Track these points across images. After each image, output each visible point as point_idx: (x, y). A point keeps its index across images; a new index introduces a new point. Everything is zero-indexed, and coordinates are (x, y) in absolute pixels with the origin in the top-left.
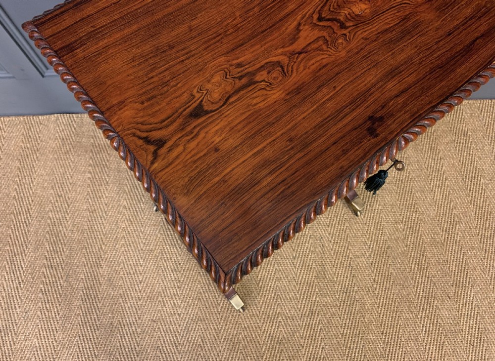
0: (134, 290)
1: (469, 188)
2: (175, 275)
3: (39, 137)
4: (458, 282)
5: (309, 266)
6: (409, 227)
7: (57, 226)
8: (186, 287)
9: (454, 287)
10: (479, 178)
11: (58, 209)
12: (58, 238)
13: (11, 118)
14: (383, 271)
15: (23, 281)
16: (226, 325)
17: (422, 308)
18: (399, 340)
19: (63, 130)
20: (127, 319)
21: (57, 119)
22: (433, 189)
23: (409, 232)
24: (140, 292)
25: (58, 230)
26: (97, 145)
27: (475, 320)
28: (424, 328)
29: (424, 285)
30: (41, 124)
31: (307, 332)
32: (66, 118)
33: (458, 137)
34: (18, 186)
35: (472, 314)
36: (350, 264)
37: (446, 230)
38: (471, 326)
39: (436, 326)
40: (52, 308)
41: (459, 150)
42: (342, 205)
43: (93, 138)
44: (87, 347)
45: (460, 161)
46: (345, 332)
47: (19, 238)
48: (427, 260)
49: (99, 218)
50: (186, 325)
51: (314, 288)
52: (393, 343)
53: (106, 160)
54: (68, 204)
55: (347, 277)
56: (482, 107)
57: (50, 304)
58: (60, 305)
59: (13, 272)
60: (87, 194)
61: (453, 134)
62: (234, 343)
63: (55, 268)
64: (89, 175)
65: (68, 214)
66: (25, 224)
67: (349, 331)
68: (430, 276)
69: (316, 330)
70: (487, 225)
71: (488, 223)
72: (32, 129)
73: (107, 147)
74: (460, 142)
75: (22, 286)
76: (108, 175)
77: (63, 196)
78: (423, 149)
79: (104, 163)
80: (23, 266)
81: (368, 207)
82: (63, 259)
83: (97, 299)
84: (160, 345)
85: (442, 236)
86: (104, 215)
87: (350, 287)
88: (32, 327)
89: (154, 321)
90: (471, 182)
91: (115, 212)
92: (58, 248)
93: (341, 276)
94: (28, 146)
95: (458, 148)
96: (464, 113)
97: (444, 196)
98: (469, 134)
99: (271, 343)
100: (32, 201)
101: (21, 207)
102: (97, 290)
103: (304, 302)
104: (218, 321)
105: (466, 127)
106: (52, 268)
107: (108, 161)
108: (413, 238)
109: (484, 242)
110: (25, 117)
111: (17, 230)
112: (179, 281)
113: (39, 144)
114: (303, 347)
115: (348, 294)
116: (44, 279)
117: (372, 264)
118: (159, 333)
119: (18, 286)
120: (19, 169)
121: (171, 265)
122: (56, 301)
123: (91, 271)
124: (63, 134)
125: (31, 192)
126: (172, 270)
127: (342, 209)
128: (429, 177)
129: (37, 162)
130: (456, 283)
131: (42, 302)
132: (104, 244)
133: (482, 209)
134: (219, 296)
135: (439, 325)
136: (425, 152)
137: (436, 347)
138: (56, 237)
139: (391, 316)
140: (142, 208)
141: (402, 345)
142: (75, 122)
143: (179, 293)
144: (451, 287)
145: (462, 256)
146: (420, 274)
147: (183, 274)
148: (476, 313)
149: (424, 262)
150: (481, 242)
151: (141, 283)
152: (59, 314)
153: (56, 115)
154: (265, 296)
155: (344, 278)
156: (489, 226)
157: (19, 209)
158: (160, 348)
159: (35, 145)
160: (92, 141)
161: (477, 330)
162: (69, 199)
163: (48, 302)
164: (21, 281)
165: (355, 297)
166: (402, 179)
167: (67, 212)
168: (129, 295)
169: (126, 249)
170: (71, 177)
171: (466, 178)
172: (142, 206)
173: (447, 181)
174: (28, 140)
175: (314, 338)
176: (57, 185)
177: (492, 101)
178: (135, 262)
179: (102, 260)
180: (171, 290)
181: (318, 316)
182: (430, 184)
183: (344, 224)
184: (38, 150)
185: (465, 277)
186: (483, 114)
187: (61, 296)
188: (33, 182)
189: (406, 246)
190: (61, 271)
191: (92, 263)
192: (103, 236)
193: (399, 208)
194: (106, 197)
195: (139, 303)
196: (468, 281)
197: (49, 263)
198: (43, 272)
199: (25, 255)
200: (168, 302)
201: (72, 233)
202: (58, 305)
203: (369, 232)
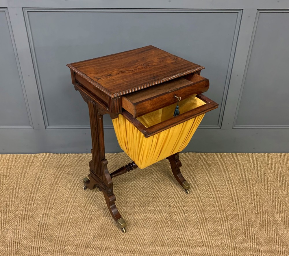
0: (67, 222)
1: (245, 185)
2: (90, 216)
3: (33, 161)
4: (244, 223)
5: (162, 214)
6: (216, 199)
7: (33, 194)
8: (95, 221)
9: (242, 225)
10: (250, 181)
11: (35, 188)
12: (32, 199)
13: (21, 155)
14: (202, 218)
15: (9, 216)
16: (115, 239)
17: (225, 234)
18: (213, 249)
19: (45, 159)
20: (61, 235)
21: (44, 155)
22: (227, 185)
23: (216, 202)
24: (70, 223)
25: (33, 196)
26: (60, 165)
27: (255, 241)
28: (227, 244)
29: (225, 224)
30: (35, 157)
31: (160, 244)
32: (47, 155)
33: (238, 166)
34: (18, 179)
35: (254, 238)
36: (185, 214)
37: (235, 201)
38: (254, 243)
39: (234, 243)
40: (21, 229)
41: (239, 171)
42: (180, 190)
43: (58, 162)
44: (36, 247)
45: (240, 175)
46: (182, 244)
47: (12, 199)
48: (226, 214)
49: (55, 192)
50: (93, 238)
51: (165, 224)
52: (209, 250)
53: (63, 170)
54: (40, 186)
55: (183, 220)
56: (249, 156)
57: (21, 227)
58: (26, 227)
59: (5, 213)
60: (51, 183)
61: (235, 165)
62: (119, 247)
63: (27, 211)
64: (54, 176)
65: (39, 190)
66: (16, 194)
67: (184, 244)
68: (228, 221)
69: (165, 243)
70: (257, 200)
71: (257, 199)
72: (30, 159)
73: (65, 166)
74: (239, 168)
75: (8, 218)
76: (63, 176)
77: (39, 183)
78: (220, 170)
79: (62, 171)
80: (11, 210)
81: (194, 191)
82: (32, 208)
83: (46, 225)
84: (77, 247)
85: (233, 204)
86: (58, 191)
87: (184, 224)
88: (8, 237)
89: (75, 236)
90: (247, 183)
91: (63, 190)
92: (31, 203)
93: (179, 219)
94: (27, 164)
95: (238, 170)
96: (240, 158)
97: (233, 188)
98: (243, 165)
99: (139, 248)
100: (23, 184)
101: (16, 186)
102: (47, 221)
103: (159, 230)
104: (111, 237)
105: (241, 162)
106: (26, 211)
107: (64, 170)
108: (218, 204)
109: (256, 207)
110: (28, 154)
111: (12, 196)
112: (92, 219)
113: (32, 164)
114: (158, 250)
115: (183, 227)
116: (20, 216)
117: (196, 215)
118: (77, 242)
119: (6, 218)
120: (20, 172)
121: (89, 212)
122: (24, 225)
123: (46, 213)
124: (44, 160)
125: (23, 181)
126: (89, 214)
127: (180, 192)
128: (224, 180)
129: (29, 170)
130: (243, 224)
131: (17, 226)
132: (55, 202)
133: (253, 193)
134: (112, 226)
135: (235, 242)
136: (222, 170)
137: (234, 253)
138: (31, 199)
139: (208, 237)
140: (77, 189)
141: (214, 251)
142: (51, 156)
143: (91, 224)
144: (240, 225)
145: (245, 212)
146: (223, 220)
147: (94, 216)
148: (256, 238)
149: (224, 214)
150: (254, 207)
151: (71, 219)
152: (24, 231)
153: (43, 153)
154: (138, 226)
155: (181, 220)
156: (258, 200)
157: (15, 187)
158: (77, 248)
159: (30, 164)
160: (58, 163)
161: (257, 245)
162: (41, 184)
163: (20, 226)
164: (8, 216)
165: (187, 228)
166: (211, 181)
167: (39, 189)
168: (64, 224)
169: (66, 205)
170: (45, 176)
171: (244, 181)
172: (77, 188)
173: (234, 182)
174: (27, 162)
175: (164, 246)
176: (37, 179)
177: (253, 154)
178: (70, 210)
179: (53, 209)
180: (87, 223)
181: (167, 236)
182: (226, 183)
183: (181, 198)
184: (31, 166)
185: (248, 221)
186: (249, 158)
187: (27, 224)
188: (25, 177)
189: (215, 208)
190: (30, 213)
191: (47, 210)
192: (55, 199)
193: (210, 192)
194: (60, 184)
195: (68, 228)
196: (249, 223)
197: (25, 209)
198: (21, 213)
199: (13, 206)
200: (85, 227)
201: (40, 198)
202: (25, 227)
203: (194, 201)
